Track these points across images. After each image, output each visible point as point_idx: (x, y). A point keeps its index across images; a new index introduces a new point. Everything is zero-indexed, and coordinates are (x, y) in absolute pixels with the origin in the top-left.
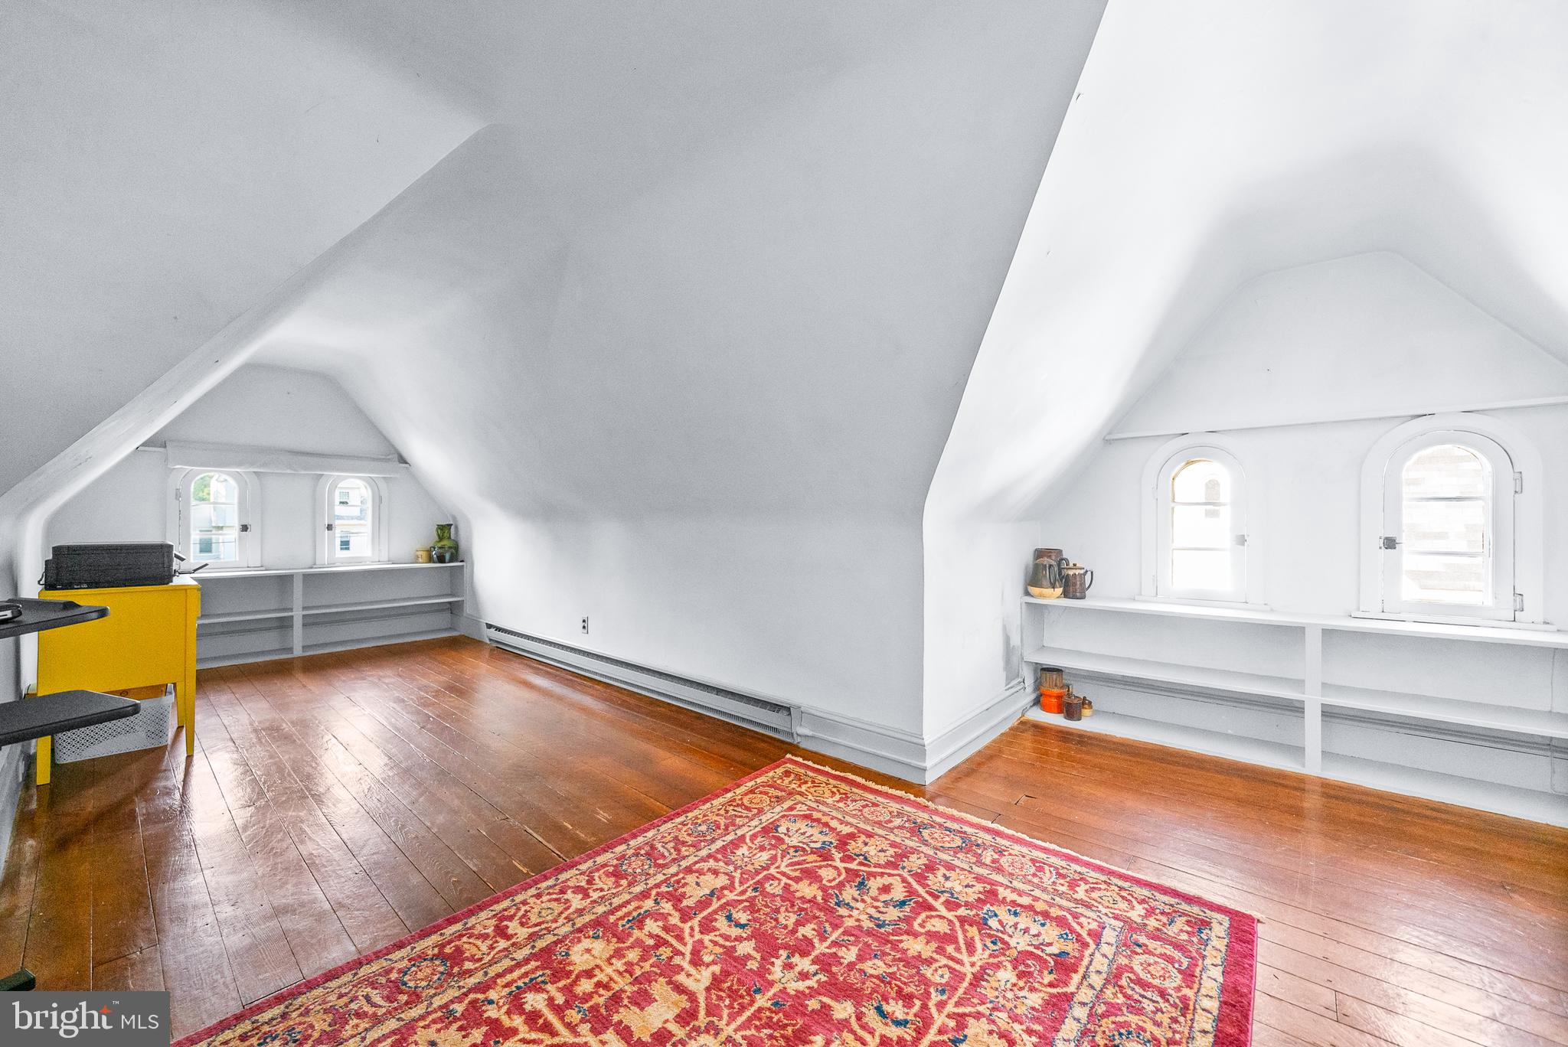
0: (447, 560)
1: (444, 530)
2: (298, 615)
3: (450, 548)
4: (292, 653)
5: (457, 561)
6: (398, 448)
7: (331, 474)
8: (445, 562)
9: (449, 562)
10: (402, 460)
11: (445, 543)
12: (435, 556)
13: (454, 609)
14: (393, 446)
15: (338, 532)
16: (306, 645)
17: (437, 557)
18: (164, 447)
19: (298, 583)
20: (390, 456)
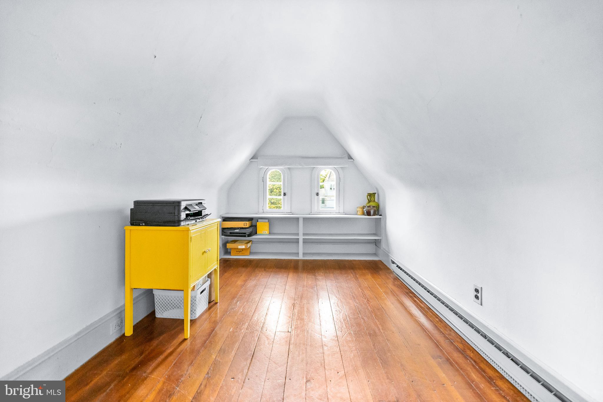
0: (371, 215)
1: (371, 196)
2: (301, 238)
3: (374, 207)
4: (299, 257)
5: (378, 214)
6: (348, 151)
7: (319, 167)
8: (371, 216)
9: (373, 216)
10: (350, 157)
11: (372, 204)
12: (365, 211)
13: (376, 243)
14: (346, 151)
15: (321, 197)
16: (304, 254)
17: (366, 212)
18: (257, 159)
19: (301, 222)
20: (344, 156)
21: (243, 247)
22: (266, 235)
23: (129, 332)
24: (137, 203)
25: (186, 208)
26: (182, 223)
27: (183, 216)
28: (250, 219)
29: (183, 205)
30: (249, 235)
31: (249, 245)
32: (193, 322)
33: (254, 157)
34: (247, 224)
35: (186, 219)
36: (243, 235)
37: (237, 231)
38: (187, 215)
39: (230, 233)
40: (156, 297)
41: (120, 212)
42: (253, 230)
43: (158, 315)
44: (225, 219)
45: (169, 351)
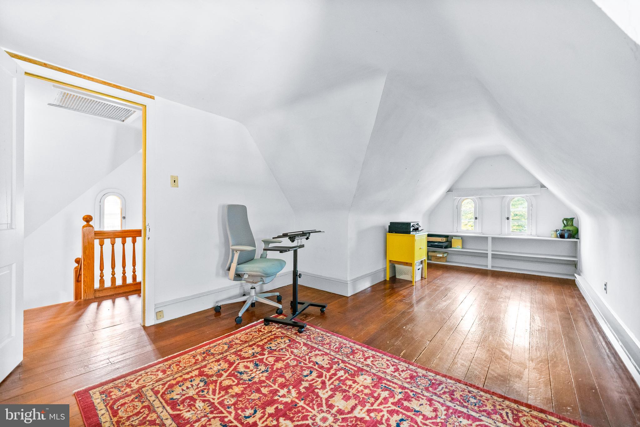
0: (565, 238)
1: (568, 221)
2: (490, 253)
3: (571, 230)
4: (488, 268)
5: (574, 238)
7: (508, 196)
9: (567, 239)
12: (558, 235)
14: (538, 181)
15: (512, 221)
16: (492, 267)
17: (560, 235)
18: (452, 192)
19: (490, 241)
20: (536, 185)
21: (441, 255)
22: (460, 248)
23: (388, 279)
24: (391, 223)
25: (413, 226)
26: (411, 233)
27: (412, 230)
28: (447, 237)
29: (412, 224)
30: (446, 247)
31: (445, 255)
32: (415, 282)
33: (450, 191)
34: (444, 239)
35: (413, 231)
36: (441, 247)
37: (436, 244)
38: (413, 229)
39: (431, 245)
40: (396, 268)
41: (384, 227)
42: (449, 244)
43: (397, 277)
44: (429, 235)
45: (407, 287)
